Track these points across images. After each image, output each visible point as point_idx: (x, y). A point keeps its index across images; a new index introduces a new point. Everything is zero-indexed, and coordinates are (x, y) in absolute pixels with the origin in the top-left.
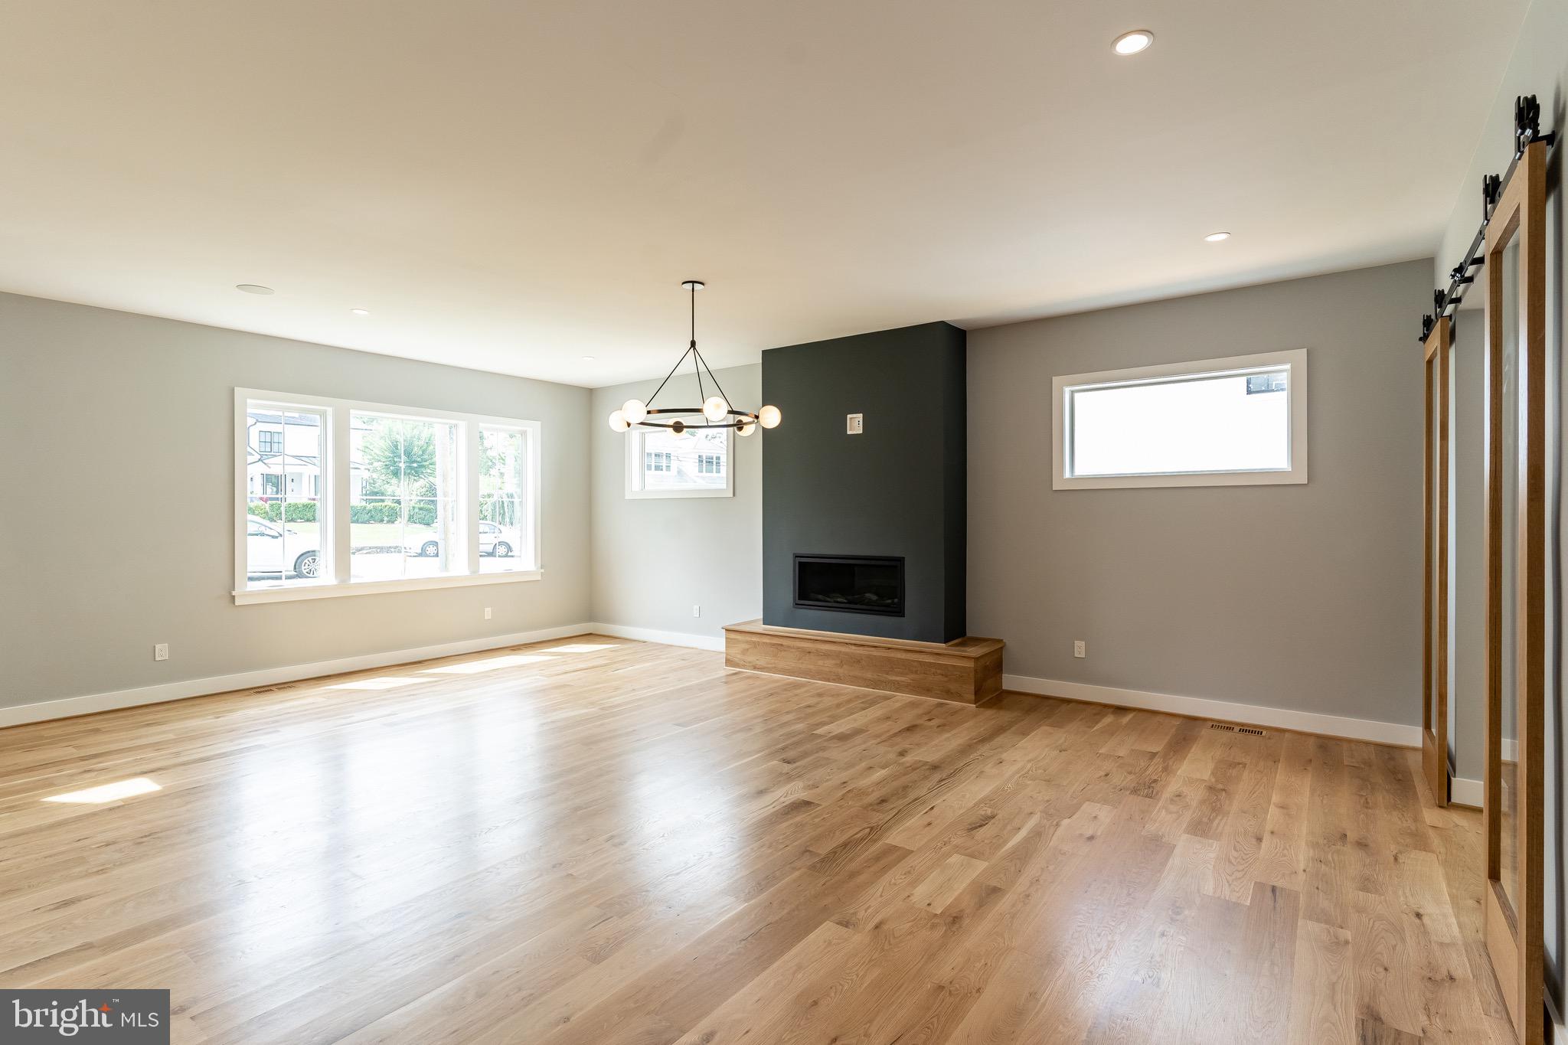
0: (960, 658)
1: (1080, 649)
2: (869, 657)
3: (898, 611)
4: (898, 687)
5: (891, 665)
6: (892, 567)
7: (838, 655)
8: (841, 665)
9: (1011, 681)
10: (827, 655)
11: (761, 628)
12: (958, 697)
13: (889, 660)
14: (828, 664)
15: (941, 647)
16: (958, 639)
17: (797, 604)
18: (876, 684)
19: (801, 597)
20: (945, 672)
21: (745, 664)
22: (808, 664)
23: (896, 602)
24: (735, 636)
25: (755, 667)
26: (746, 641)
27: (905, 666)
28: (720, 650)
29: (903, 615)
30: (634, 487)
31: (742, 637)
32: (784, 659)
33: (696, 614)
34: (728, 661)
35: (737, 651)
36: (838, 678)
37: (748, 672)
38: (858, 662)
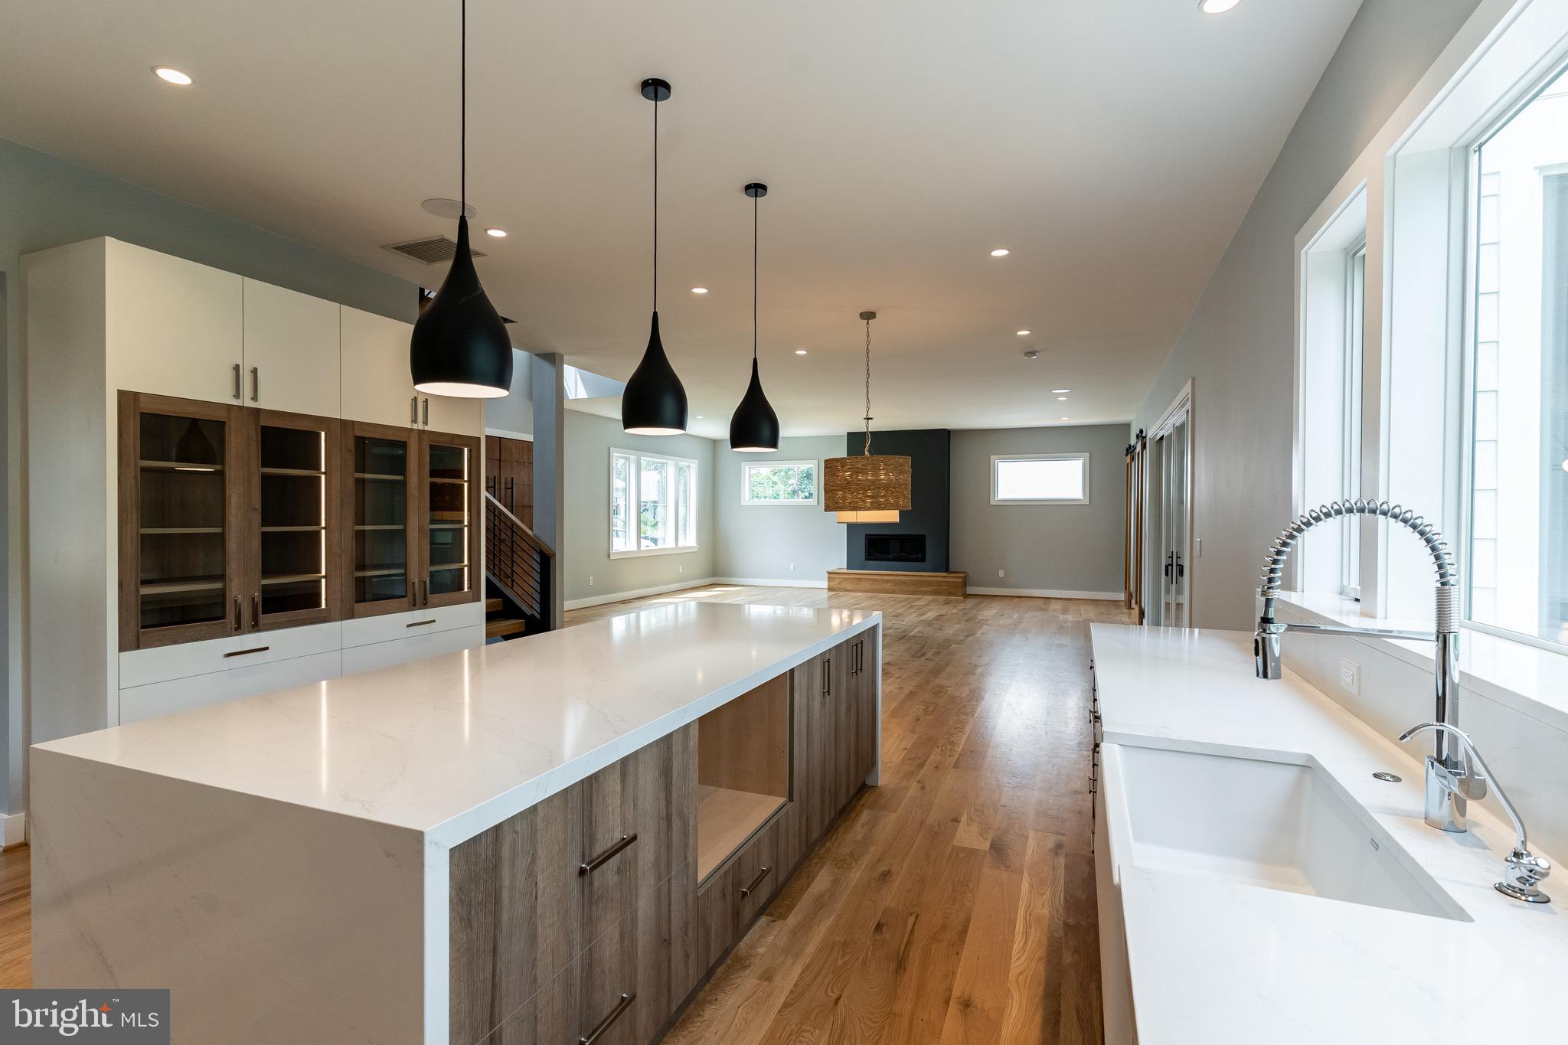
0: (952, 578)
1: (1001, 573)
2: (911, 581)
3: (923, 560)
4: (925, 593)
5: (922, 583)
6: (920, 540)
7: (893, 581)
8: (896, 585)
9: (970, 590)
10: (888, 581)
11: (846, 571)
12: (955, 594)
13: (921, 581)
14: (888, 586)
15: (945, 574)
16: (947, 570)
17: (867, 559)
18: (914, 593)
19: (869, 555)
20: (949, 584)
21: (840, 590)
22: (876, 586)
23: (920, 556)
24: (833, 576)
25: (846, 590)
26: (839, 578)
27: (929, 583)
28: (825, 584)
29: (925, 561)
30: (746, 498)
31: (836, 576)
32: (863, 585)
33: (792, 568)
34: (830, 589)
35: (834, 583)
36: (893, 592)
37: (842, 593)
38: (904, 583)
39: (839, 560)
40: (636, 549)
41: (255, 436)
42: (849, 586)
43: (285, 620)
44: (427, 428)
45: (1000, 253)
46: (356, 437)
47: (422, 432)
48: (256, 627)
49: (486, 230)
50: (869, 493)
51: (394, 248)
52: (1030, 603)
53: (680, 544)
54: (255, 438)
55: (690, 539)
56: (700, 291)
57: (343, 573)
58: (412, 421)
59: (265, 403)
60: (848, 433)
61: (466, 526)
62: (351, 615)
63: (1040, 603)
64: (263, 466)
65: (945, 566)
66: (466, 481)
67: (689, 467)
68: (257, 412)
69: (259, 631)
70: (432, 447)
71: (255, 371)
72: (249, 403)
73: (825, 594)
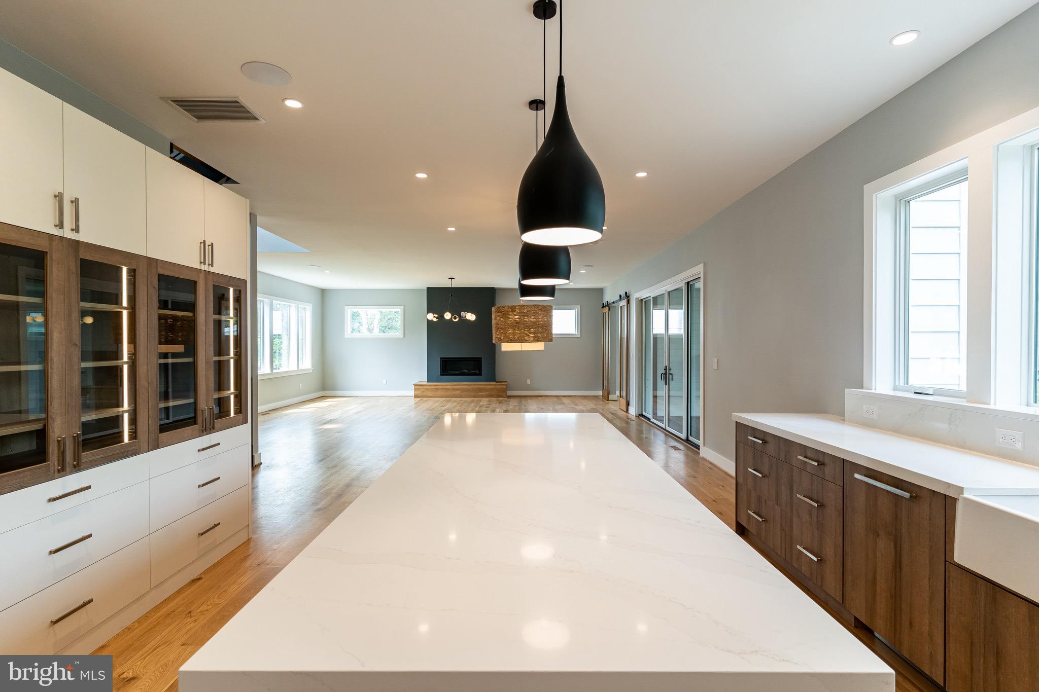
0: (502, 385)
1: (529, 382)
2: (472, 388)
3: (480, 374)
4: (483, 396)
5: (480, 390)
6: (478, 361)
7: (461, 389)
9: (509, 393)
10: (457, 389)
11: (427, 383)
12: (496, 396)
13: (479, 389)
14: (457, 392)
15: (494, 383)
16: (494, 381)
17: (441, 375)
18: (475, 396)
19: (443, 372)
20: (498, 390)
21: (423, 397)
22: (449, 393)
23: (477, 372)
24: (418, 387)
25: (428, 397)
26: (422, 389)
27: (486, 390)
28: (412, 393)
29: (481, 375)
30: (348, 333)
31: (420, 387)
32: (440, 393)
33: (385, 383)
34: (416, 396)
35: (419, 392)
36: (461, 397)
37: (425, 399)
38: (469, 390)
39: (422, 376)
40: (270, 372)
41: (75, 267)
42: (430, 394)
43: (102, 456)
44: (211, 270)
45: (641, 175)
46: (159, 274)
47: (208, 273)
48: (78, 467)
49: (284, 100)
50: (532, 330)
51: (173, 101)
52: (547, 400)
53: (301, 367)
54: (74, 271)
55: (307, 364)
56: (421, 176)
57: (150, 405)
58: (201, 263)
59: (85, 236)
60: (428, 288)
61: (232, 358)
62: (156, 446)
63: (555, 399)
64: (82, 301)
65: (492, 378)
66: (231, 318)
67: (304, 309)
68: (77, 244)
69: (80, 470)
70: (214, 286)
71: (76, 202)
72: (68, 234)
73: (413, 401)
